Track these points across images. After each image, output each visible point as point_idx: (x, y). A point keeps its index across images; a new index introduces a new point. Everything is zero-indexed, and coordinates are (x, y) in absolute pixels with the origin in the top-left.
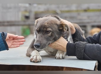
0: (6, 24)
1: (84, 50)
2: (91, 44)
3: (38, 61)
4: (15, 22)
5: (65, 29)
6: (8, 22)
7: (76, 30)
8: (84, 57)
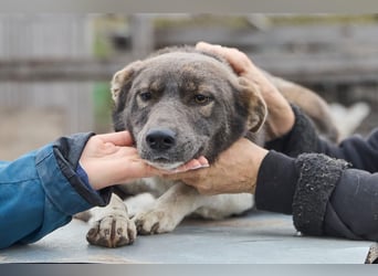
0: (24, 70)
1: (330, 191)
2: (368, 173)
3: (122, 239)
4: (67, 62)
5: (252, 121)
6: (33, 63)
7: (296, 120)
8: (324, 223)
